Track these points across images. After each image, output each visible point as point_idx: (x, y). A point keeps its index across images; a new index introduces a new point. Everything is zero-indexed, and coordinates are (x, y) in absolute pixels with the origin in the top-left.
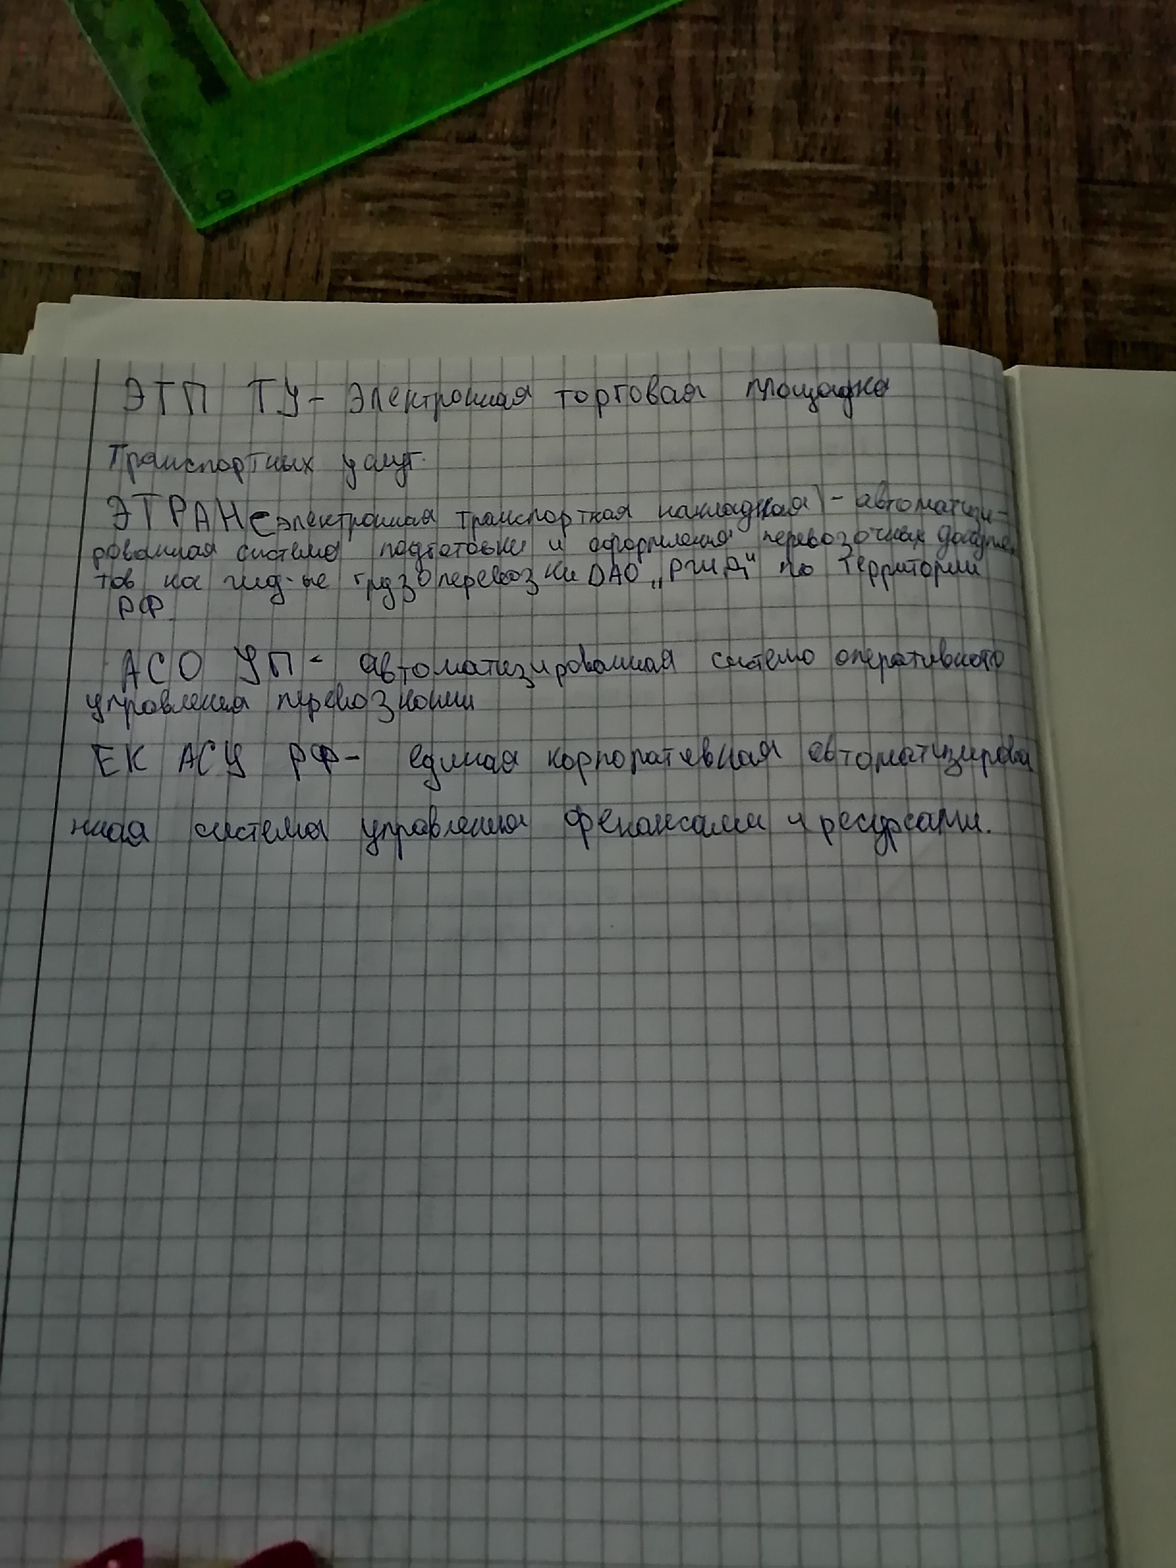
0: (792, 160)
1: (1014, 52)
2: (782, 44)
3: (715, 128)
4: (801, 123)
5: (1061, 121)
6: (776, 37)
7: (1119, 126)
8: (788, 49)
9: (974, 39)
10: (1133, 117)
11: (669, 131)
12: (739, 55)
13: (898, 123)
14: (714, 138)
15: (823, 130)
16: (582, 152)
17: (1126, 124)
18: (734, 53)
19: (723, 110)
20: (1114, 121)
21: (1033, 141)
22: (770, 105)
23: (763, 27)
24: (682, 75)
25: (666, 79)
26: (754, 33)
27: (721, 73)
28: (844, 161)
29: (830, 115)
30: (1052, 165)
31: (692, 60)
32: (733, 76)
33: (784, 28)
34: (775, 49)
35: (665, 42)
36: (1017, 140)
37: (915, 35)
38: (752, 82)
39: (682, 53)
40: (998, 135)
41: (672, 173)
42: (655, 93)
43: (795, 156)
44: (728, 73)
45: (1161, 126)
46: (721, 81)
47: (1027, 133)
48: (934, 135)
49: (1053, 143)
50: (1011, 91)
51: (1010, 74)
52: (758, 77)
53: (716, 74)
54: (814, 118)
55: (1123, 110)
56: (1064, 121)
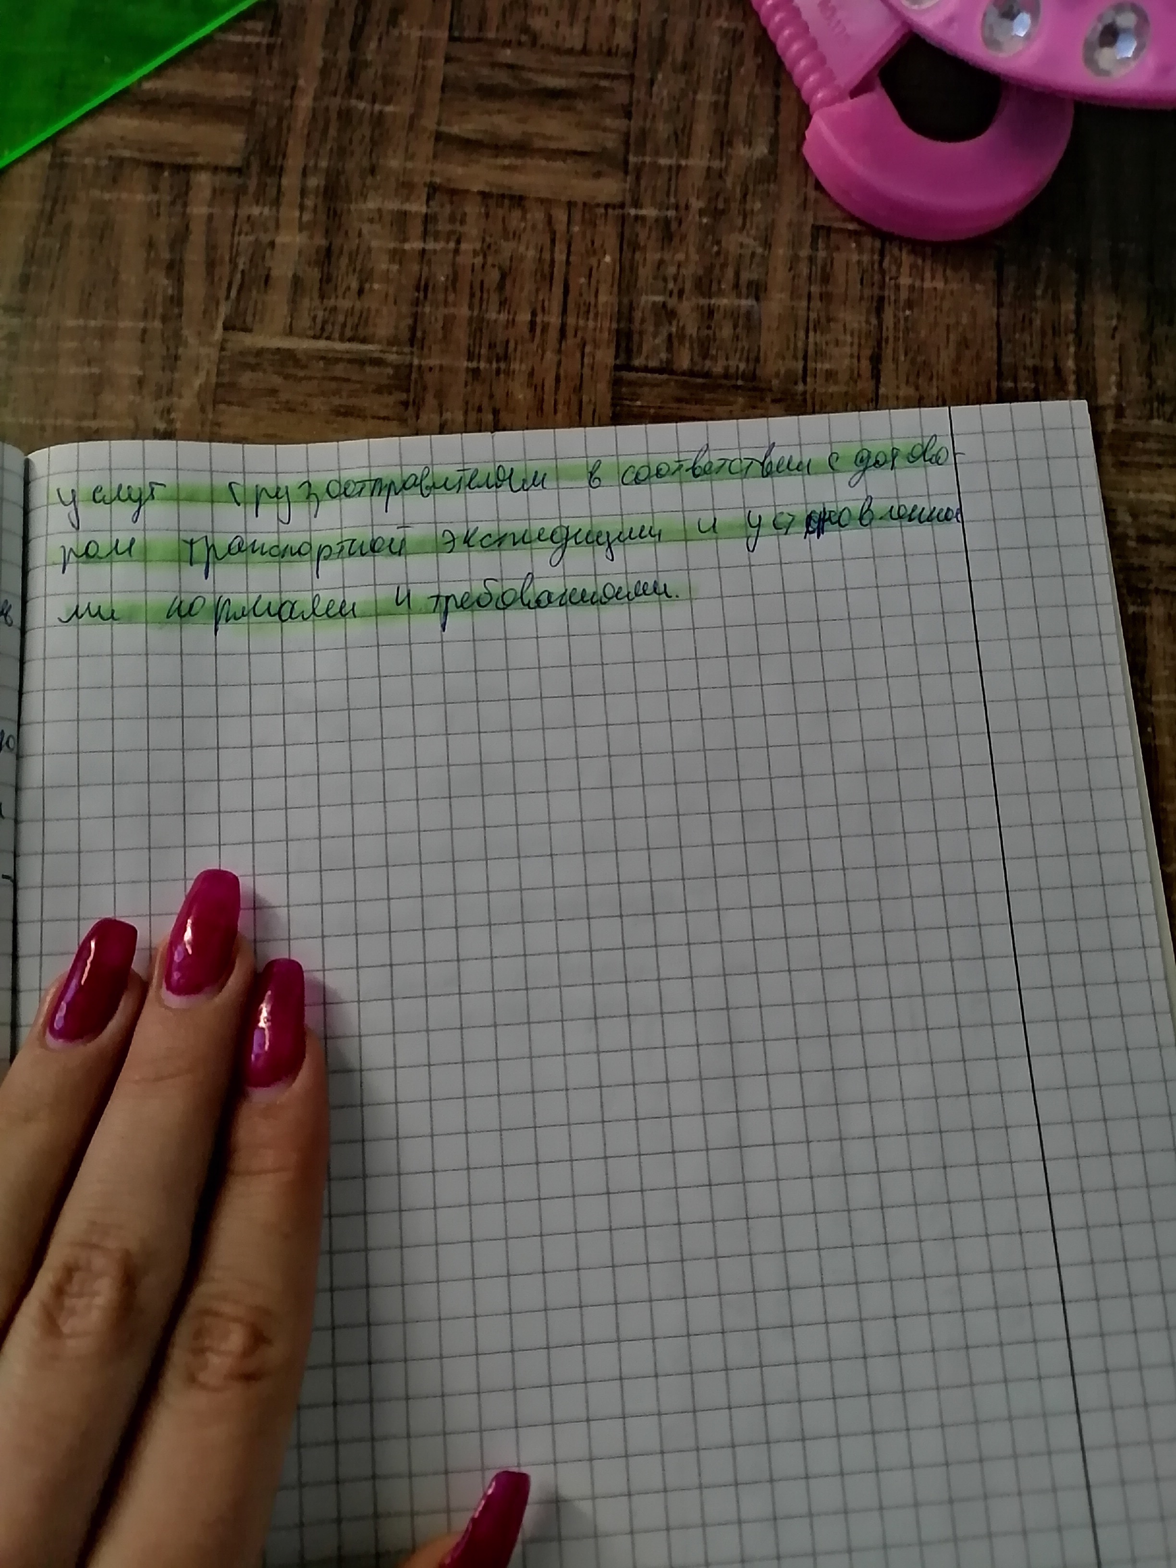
0: (308, 337)
1: (561, 216)
2: (309, 203)
3: (228, 297)
4: (322, 297)
5: (603, 298)
6: (303, 193)
7: (664, 305)
8: (316, 206)
9: (518, 201)
10: (681, 293)
11: (177, 300)
12: (261, 214)
13: (426, 297)
14: (224, 310)
15: (345, 304)
16: (81, 322)
17: (672, 302)
18: (256, 211)
19: (239, 276)
20: (659, 299)
21: (571, 321)
22: (290, 274)
23: (290, 181)
24: (197, 237)
25: (180, 239)
26: (279, 186)
27: (240, 234)
28: (364, 341)
29: (355, 285)
30: (588, 349)
31: (210, 217)
32: (251, 238)
33: (313, 182)
34: (302, 207)
35: (182, 195)
36: (554, 320)
37: (455, 194)
38: (272, 244)
39: (199, 210)
40: (534, 314)
41: (177, 348)
42: (166, 255)
43: (311, 333)
44: (247, 234)
45: (709, 305)
46: (238, 244)
47: (564, 312)
48: (464, 311)
49: (591, 324)
50: (553, 261)
51: (553, 241)
52: (279, 240)
53: (233, 235)
54: (336, 289)
55: (671, 285)
56: (606, 298)
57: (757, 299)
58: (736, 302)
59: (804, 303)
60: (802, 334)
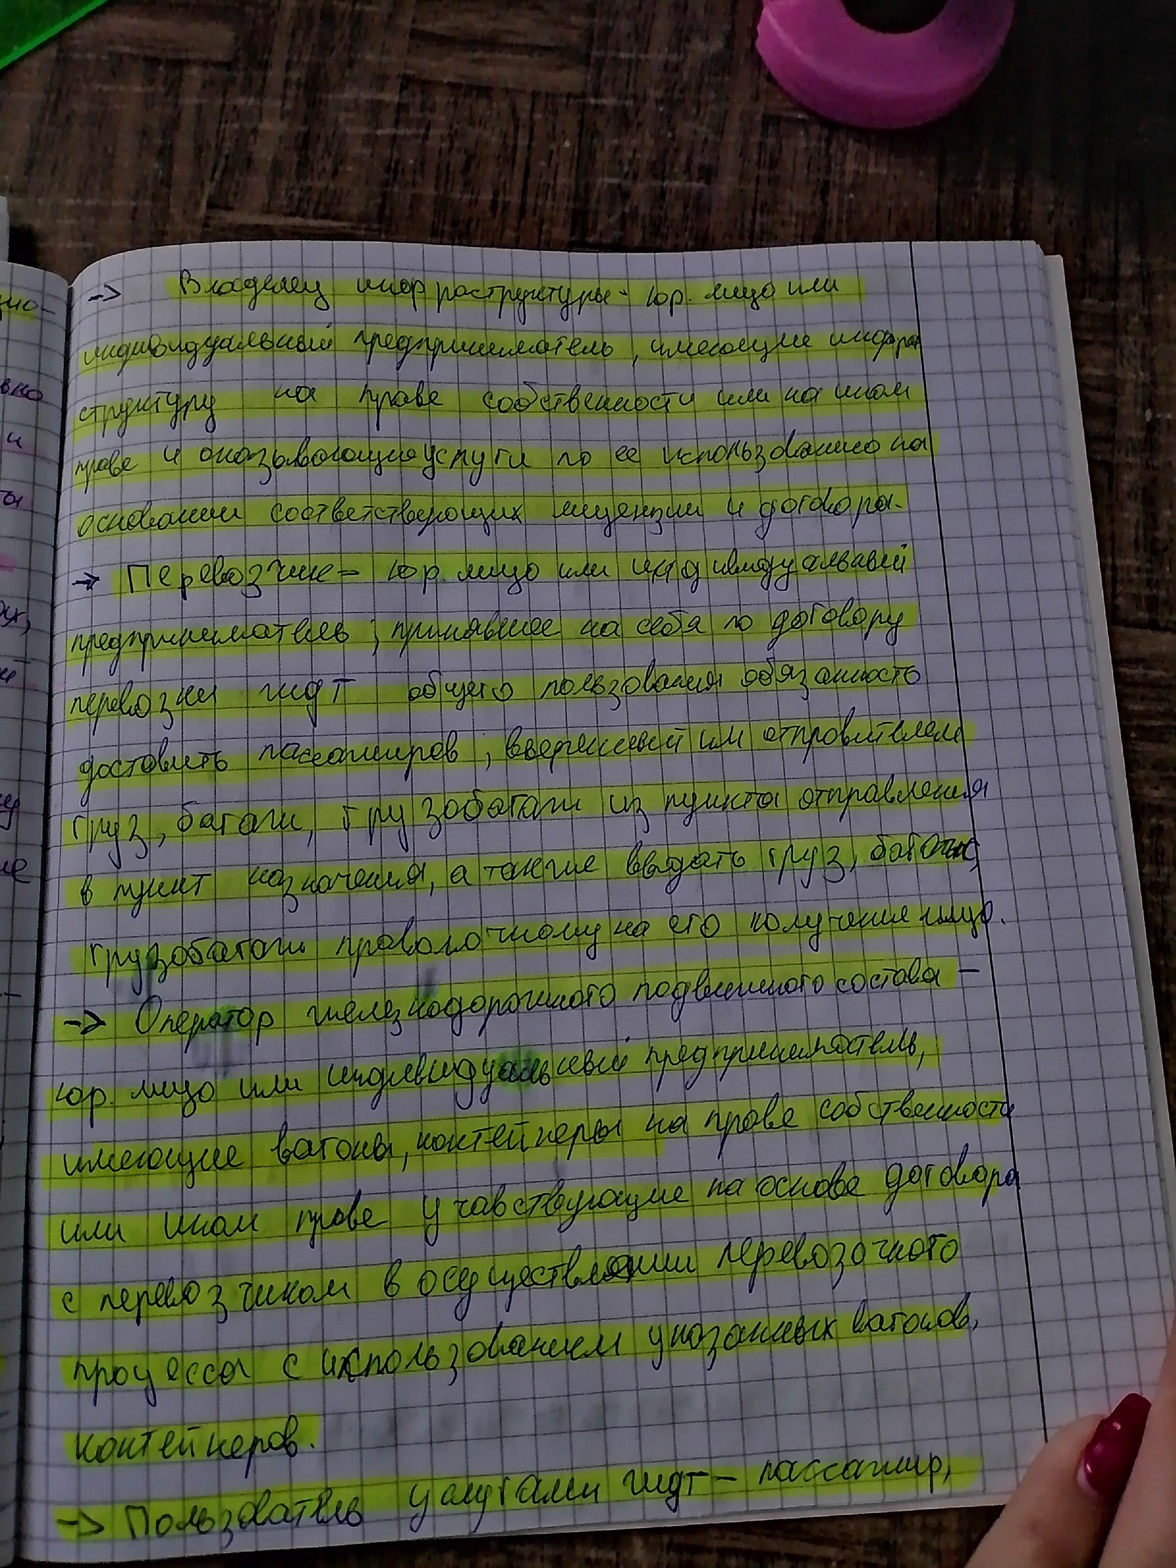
0: (284, 214)
1: (525, 105)
2: (291, 93)
3: (212, 179)
4: (298, 178)
5: (561, 180)
6: (286, 83)
7: (619, 185)
8: (297, 96)
9: (485, 91)
10: (635, 176)
11: (167, 182)
12: (247, 103)
13: (395, 179)
14: (209, 188)
15: (320, 184)
16: (79, 201)
17: (627, 184)
18: (241, 101)
19: (223, 161)
20: (615, 181)
21: (530, 201)
22: (270, 158)
23: (275, 73)
24: (187, 124)
25: (171, 126)
26: (264, 79)
27: (226, 122)
28: (336, 218)
29: (329, 167)
30: (545, 227)
31: (199, 107)
32: (236, 126)
33: (295, 75)
34: (284, 97)
35: (174, 87)
36: (515, 199)
37: (427, 85)
38: (255, 131)
39: (189, 101)
40: (496, 194)
41: (164, 225)
42: (158, 141)
43: (288, 211)
44: (232, 122)
45: (662, 187)
46: (225, 129)
47: (524, 191)
48: (431, 191)
49: (549, 203)
50: (515, 147)
51: (517, 128)
52: (261, 127)
53: (220, 123)
54: (312, 171)
55: (626, 169)
56: (564, 181)
57: (708, 182)
58: (688, 185)
59: (753, 185)
60: (749, 216)
